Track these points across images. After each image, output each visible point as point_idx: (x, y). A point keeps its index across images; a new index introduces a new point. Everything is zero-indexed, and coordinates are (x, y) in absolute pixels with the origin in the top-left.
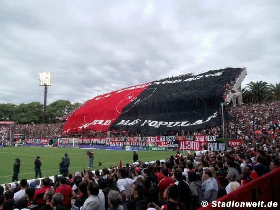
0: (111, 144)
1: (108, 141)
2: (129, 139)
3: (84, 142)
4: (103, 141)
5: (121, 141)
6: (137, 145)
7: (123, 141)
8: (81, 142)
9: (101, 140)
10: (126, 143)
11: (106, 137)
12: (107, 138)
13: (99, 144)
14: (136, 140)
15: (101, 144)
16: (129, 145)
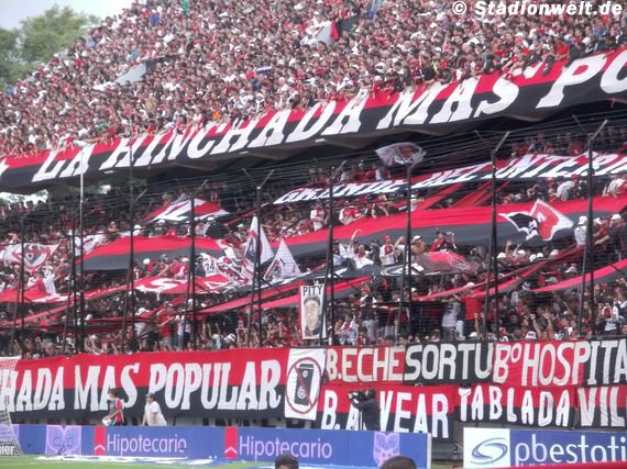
0: (330, 411)
1: (304, 382)
2: (502, 354)
3: (80, 403)
4: (255, 389)
5: (430, 386)
6: (587, 419)
7: (449, 385)
8: (57, 402)
9: (236, 379)
10: (473, 401)
11: (291, 339)
12: (295, 355)
13: (222, 418)
14: (572, 374)
15: (246, 418)
16: (502, 422)
